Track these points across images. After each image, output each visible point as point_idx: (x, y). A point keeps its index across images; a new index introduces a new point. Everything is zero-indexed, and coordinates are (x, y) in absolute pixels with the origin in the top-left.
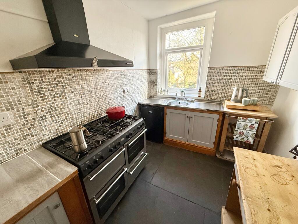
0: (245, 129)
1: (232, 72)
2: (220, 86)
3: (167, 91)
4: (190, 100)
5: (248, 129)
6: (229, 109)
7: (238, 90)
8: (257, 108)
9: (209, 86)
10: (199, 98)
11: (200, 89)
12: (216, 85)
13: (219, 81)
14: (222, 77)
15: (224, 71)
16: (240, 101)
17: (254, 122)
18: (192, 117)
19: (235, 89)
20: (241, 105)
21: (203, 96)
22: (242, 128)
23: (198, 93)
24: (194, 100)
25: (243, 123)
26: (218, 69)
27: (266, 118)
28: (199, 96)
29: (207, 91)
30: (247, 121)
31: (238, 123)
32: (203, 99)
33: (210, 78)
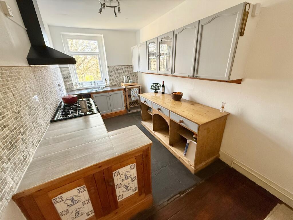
0: (134, 94)
1: (119, 69)
2: (116, 76)
3: (82, 84)
4: (102, 87)
5: (136, 93)
6: (126, 86)
7: (126, 77)
8: (135, 84)
9: (111, 77)
10: (107, 85)
11: (106, 80)
12: (114, 76)
13: (115, 73)
14: (115, 71)
15: (116, 68)
16: (128, 82)
17: (136, 90)
18: (110, 96)
19: (124, 77)
20: (130, 84)
21: (108, 84)
22: (133, 94)
23: (105, 82)
24: (104, 87)
25: (133, 91)
26: (113, 67)
27: (139, 87)
28: (107, 84)
29: (110, 80)
30: (134, 90)
31: (131, 91)
32: (109, 85)
33: (110, 72)
